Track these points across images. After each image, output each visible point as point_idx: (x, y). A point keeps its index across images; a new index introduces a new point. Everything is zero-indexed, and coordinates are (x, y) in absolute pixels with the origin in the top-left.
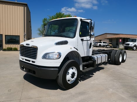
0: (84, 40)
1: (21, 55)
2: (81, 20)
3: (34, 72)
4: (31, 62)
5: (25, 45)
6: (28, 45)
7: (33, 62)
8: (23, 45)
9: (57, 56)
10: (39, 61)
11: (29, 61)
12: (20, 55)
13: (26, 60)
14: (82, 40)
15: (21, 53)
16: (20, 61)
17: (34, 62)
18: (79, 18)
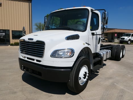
0: (95, 34)
1: (22, 52)
2: (92, 10)
3: (40, 74)
4: (35, 62)
5: (27, 40)
7: (37, 61)
8: (24, 40)
9: (70, 54)
10: (47, 60)
11: (33, 60)
12: (19, 51)
13: (28, 58)
14: (93, 34)
15: (21, 50)
16: (20, 59)
17: (40, 61)
18: (89, 8)
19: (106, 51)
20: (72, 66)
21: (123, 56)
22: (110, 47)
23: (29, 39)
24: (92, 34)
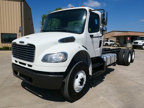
0: (94, 36)
1: (14, 56)
2: (90, 10)
3: (31, 80)
4: (27, 66)
5: (18, 43)
6: (23, 42)
7: (29, 65)
8: (16, 43)
10: (38, 65)
11: (25, 64)
12: (12, 56)
13: (20, 63)
14: (92, 36)
15: (13, 54)
16: (13, 64)
17: (31, 66)
19: (110, 54)
20: (65, 71)
21: (132, 61)
22: (117, 51)
23: (20, 42)
24: (90, 37)
